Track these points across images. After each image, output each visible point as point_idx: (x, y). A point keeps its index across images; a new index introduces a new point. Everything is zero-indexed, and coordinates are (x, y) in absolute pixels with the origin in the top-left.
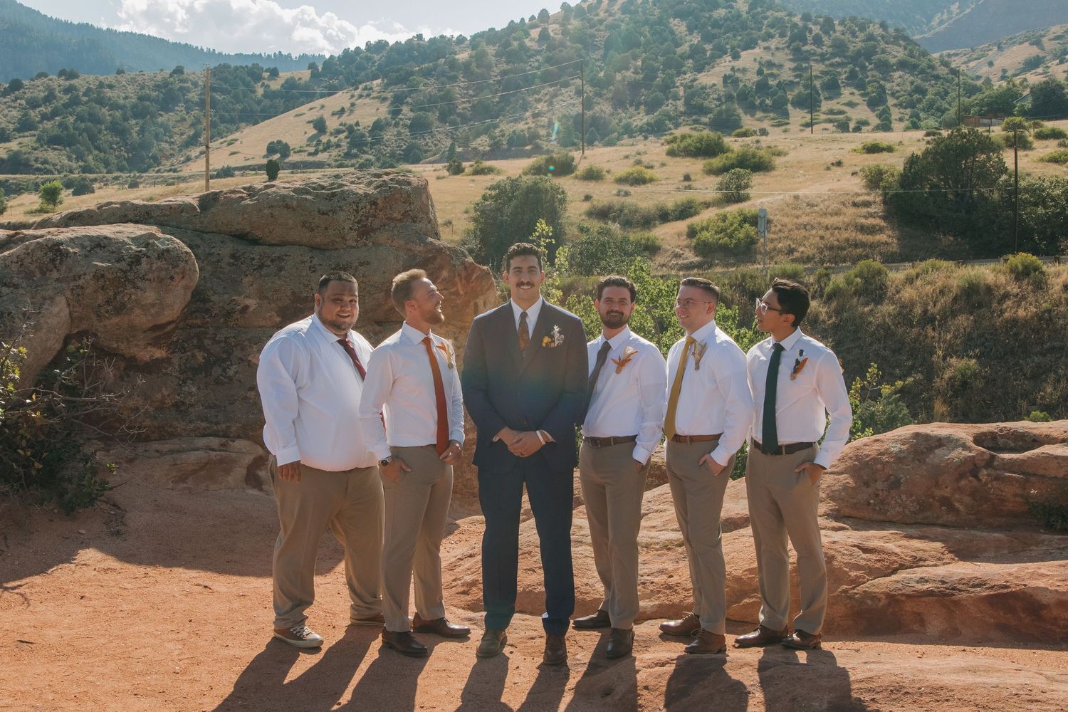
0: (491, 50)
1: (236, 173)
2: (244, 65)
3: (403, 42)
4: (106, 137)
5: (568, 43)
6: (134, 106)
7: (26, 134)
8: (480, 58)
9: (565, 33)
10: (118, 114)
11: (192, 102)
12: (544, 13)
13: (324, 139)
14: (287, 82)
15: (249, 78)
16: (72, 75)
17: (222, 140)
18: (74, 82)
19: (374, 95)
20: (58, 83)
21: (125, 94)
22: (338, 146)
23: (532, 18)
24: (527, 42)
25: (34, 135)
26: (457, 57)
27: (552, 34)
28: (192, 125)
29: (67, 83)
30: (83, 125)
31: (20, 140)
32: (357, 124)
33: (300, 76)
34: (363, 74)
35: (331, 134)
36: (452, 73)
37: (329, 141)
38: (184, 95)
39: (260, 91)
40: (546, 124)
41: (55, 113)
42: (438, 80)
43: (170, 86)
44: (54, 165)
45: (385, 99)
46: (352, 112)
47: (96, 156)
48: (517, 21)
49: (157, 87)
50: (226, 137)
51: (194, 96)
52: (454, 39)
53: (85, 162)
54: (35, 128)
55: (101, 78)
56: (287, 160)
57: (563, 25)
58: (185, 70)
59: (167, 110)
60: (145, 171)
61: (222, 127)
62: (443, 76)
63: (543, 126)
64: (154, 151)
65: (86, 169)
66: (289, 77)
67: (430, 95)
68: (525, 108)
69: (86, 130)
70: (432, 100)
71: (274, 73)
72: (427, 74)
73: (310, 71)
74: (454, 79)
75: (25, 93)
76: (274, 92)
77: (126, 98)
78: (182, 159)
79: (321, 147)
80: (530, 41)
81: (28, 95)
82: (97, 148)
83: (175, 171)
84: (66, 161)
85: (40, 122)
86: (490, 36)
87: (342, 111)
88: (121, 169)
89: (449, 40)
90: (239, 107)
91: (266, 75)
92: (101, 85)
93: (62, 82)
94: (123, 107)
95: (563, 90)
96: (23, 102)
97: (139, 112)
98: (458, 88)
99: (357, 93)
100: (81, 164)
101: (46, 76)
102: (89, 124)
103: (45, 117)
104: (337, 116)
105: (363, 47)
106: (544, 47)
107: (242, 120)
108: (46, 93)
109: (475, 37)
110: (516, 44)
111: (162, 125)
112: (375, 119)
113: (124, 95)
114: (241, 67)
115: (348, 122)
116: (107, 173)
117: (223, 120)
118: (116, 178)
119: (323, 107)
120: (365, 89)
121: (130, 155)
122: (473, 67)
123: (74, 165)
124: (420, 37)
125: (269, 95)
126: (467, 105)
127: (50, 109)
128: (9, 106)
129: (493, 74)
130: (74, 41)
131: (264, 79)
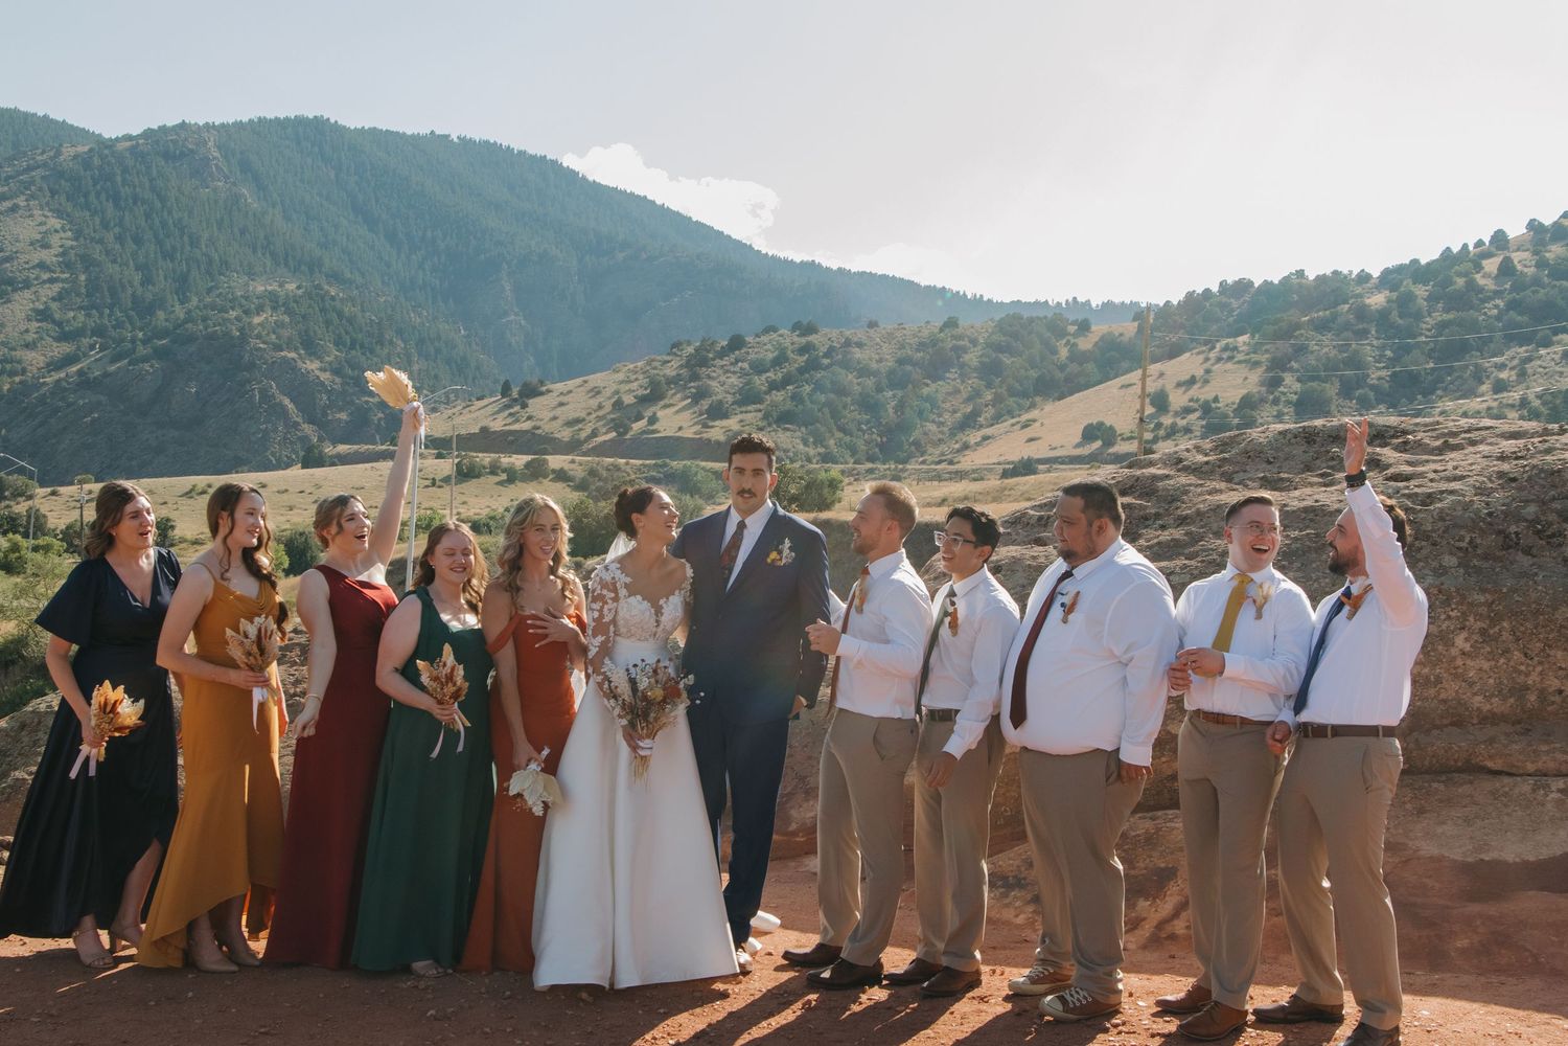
0: (1421, 291)
1: (1041, 467)
2: (1041, 315)
3: (1276, 282)
4: (852, 415)
5: (1546, 280)
6: (891, 373)
7: (749, 408)
8: (1405, 302)
9: (1541, 264)
10: (870, 382)
11: (970, 367)
12: (1499, 238)
13: (1167, 420)
14: (1102, 338)
15: (1049, 334)
16: (810, 329)
17: (1014, 421)
18: (812, 338)
19: (1240, 357)
20: (789, 339)
21: (877, 355)
22: (1187, 430)
23: (1480, 243)
24: (1479, 279)
25: (760, 411)
26: (1368, 301)
27: (1519, 267)
28: (969, 399)
29: (803, 340)
30: (822, 398)
31: (740, 417)
32: (1216, 400)
33: (1121, 330)
34: (1215, 327)
35: (1176, 414)
36: (1361, 326)
37: (1174, 425)
38: (959, 357)
39: (1064, 353)
40: (1517, 403)
41: (787, 380)
42: (1338, 335)
43: (940, 344)
44: (786, 451)
45: (1257, 364)
46: (1207, 382)
47: (840, 440)
48: (1456, 249)
49: (922, 346)
50: (1019, 416)
51: (972, 358)
52: (1353, 276)
53: (826, 447)
54: (760, 402)
55: (848, 333)
56: (1111, 450)
57: (1536, 253)
58: (961, 322)
59: (935, 379)
60: (905, 462)
61: (1011, 401)
62: (1347, 330)
63: (1513, 406)
64: (916, 434)
65: (827, 458)
66: (1105, 332)
67: (1328, 358)
68: (1479, 376)
69: (828, 404)
70: (1331, 366)
71: (1084, 327)
72: (1322, 327)
73: (1136, 324)
74: (1364, 334)
75: (748, 353)
76: (1084, 353)
77: (880, 361)
78: (957, 446)
79: (1162, 433)
80: (1483, 277)
81: (752, 356)
82: (842, 429)
83: (951, 463)
84: (801, 447)
85: (768, 392)
86: (1417, 271)
87: (1192, 381)
88: (871, 459)
89: (1346, 277)
90: (1033, 374)
91: (1072, 329)
92: (848, 343)
93: (796, 339)
94: (875, 373)
95: (1543, 352)
96: (746, 365)
97: (896, 380)
98: (1368, 349)
99: (1212, 355)
100: (822, 450)
101: (775, 330)
102: (832, 396)
103: (774, 386)
104: (1183, 388)
105: (1215, 289)
106: (1508, 286)
107: (1037, 392)
108: (776, 353)
109: (1386, 273)
110: (1460, 282)
111: (928, 399)
112: (1245, 391)
113: (877, 357)
114: (1038, 318)
115: (1202, 398)
116: (855, 463)
117: (1012, 393)
118: (870, 471)
119: (1162, 375)
120: (1226, 349)
121: (885, 439)
122: (1394, 316)
123: (812, 452)
124: (1300, 273)
125: (1077, 357)
126: (1384, 373)
127: (780, 375)
128: (727, 371)
129: (1424, 326)
130: (797, 284)
131: (1070, 334)
